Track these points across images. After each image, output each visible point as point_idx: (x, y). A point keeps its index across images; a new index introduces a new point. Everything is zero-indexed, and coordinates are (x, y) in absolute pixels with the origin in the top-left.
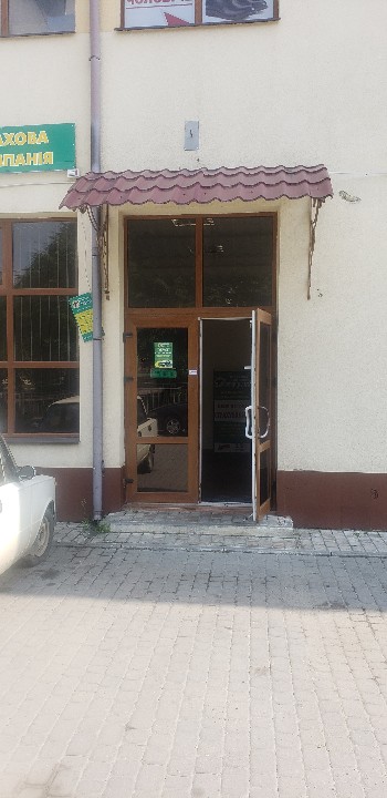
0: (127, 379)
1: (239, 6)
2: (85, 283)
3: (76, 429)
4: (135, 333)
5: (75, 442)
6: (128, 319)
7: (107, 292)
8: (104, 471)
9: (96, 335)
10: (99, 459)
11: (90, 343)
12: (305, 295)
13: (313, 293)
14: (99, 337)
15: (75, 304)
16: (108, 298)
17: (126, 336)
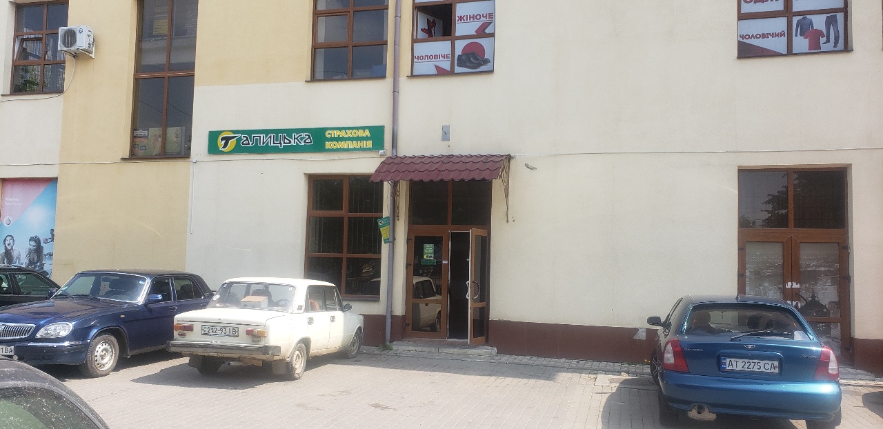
0: (408, 265)
1: (475, 62)
2: (386, 212)
3: (378, 293)
4: (413, 239)
5: (377, 300)
6: (410, 231)
7: (398, 216)
8: (393, 317)
9: (391, 240)
10: (389, 310)
11: (388, 244)
12: (506, 220)
13: (510, 219)
14: (392, 241)
15: (380, 223)
16: (398, 220)
17: (408, 240)
